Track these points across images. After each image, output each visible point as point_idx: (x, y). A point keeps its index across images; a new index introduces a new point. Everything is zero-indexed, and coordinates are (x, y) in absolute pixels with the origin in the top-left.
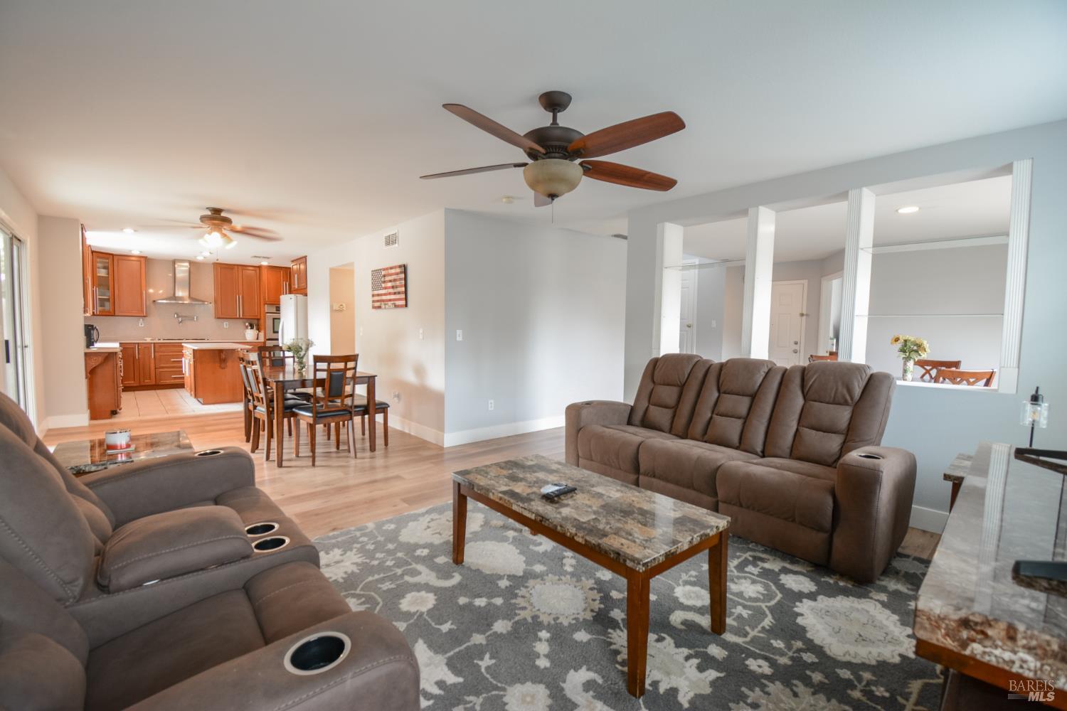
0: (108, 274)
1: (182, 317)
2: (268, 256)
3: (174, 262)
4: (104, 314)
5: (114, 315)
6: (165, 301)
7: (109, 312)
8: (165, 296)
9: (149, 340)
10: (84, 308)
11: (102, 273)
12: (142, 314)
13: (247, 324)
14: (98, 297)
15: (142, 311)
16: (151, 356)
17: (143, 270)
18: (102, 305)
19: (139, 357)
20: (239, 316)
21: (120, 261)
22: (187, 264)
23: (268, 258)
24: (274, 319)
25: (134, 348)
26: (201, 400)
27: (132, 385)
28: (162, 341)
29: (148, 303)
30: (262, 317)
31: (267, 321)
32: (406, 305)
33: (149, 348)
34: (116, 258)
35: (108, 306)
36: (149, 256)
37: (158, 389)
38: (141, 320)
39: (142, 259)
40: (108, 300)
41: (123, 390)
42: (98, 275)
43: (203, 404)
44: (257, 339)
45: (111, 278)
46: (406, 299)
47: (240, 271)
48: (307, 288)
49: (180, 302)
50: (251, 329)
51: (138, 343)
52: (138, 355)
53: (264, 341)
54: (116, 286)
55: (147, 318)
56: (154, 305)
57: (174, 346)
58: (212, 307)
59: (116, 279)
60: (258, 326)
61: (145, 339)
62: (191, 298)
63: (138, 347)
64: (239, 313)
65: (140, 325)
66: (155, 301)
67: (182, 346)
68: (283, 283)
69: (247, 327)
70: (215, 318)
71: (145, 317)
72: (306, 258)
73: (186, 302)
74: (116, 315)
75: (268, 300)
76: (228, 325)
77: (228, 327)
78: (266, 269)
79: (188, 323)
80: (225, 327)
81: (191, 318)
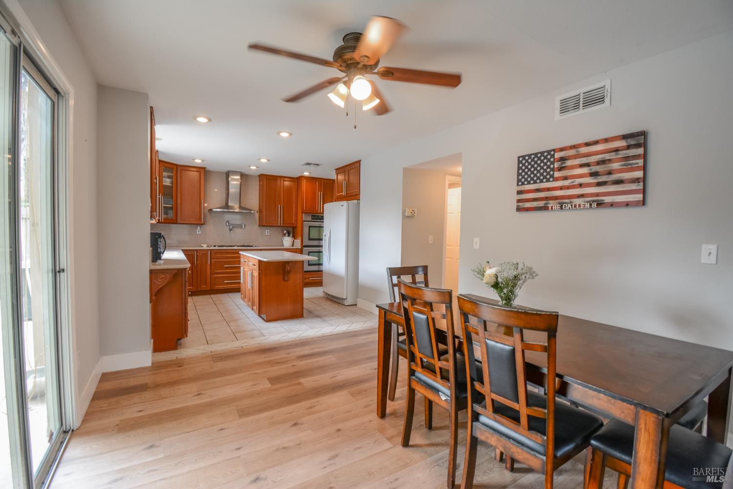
0: (172, 183)
1: (232, 225)
3: (228, 174)
4: (168, 221)
5: (176, 223)
6: (219, 210)
7: (172, 220)
8: (219, 207)
9: (205, 247)
10: (151, 212)
11: (167, 182)
12: (200, 223)
13: (285, 232)
14: (163, 205)
15: (200, 219)
16: (206, 263)
17: (202, 181)
18: (166, 213)
19: (197, 263)
20: (280, 224)
21: (183, 172)
22: (238, 177)
24: (310, 227)
25: (193, 256)
26: (264, 316)
28: (217, 248)
29: (205, 211)
30: (299, 226)
31: (304, 229)
32: (644, 202)
33: (206, 255)
34: (179, 169)
35: (171, 215)
36: (208, 168)
37: (213, 294)
38: (199, 227)
39: (202, 170)
40: (171, 208)
42: (164, 184)
43: (267, 321)
44: (293, 245)
45: (174, 188)
46: (644, 191)
47: (282, 181)
48: (359, 194)
49: (231, 211)
50: (288, 236)
51: (197, 250)
52: (197, 261)
53: (300, 248)
54: (179, 195)
55: (203, 226)
56: (210, 213)
57: (228, 253)
58: (257, 215)
59: (179, 188)
60: (294, 233)
61: (202, 245)
62: (240, 207)
63: (197, 253)
64: (280, 221)
65: (197, 233)
66: (211, 210)
67: (240, 254)
68: (318, 193)
69: (284, 235)
70: (259, 226)
71: (202, 224)
72: (358, 163)
73: (236, 211)
74: (178, 223)
75: (305, 209)
76: (269, 232)
77: (269, 234)
78: (305, 179)
79: (237, 231)
80: (266, 234)
81: (240, 226)
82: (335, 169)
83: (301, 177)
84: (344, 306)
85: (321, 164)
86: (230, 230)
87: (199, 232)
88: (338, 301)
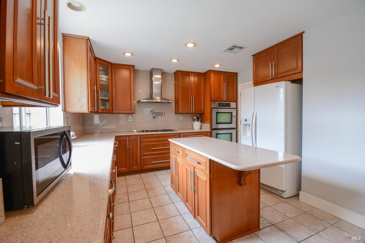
0: (108, 79)
1: (155, 113)
2: (241, 46)
3: (151, 73)
4: (105, 112)
5: (112, 113)
6: (145, 101)
7: (109, 110)
8: (145, 98)
9: (135, 133)
11: (104, 78)
12: (131, 112)
13: (195, 117)
14: (101, 98)
15: (131, 109)
16: (137, 147)
17: (132, 80)
18: (103, 105)
19: (129, 147)
20: (192, 111)
21: (116, 70)
23: (242, 48)
24: (217, 113)
25: (126, 141)
26: (217, 237)
27: (124, 171)
28: (145, 133)
29: (135, 103)
30: (207, 112)
31: (212, 115)
33: (136, 140)
34: (113, 66)
35: (108, 106)
36: (136, 66)
37: (142, 173)
38: (130, 116)
39: (131, 68)
40: (108, 100)
41: (118, 176)
42: (101, 79)
44: (201, 128)
45: (110, 86)
47: (193, 76)
48: (302, 72)
49: (155, 101)
50: (197, 121)
51: (129, 136)
52: (129, 146)
53: (210, 131)
54: (114, 89)
55: (134, 115)
56: (138, 104)
57: (153, 137)
58: (173, 105)
59: (113, 84)
60: (202, 118)
61: (133, 130)
62: (162, 98)
63: (129, 138)
64: (193, 109)
65: (129, 121)
66: (139, 101)
67: (170, 141)
68: (223, 84)
69: (194, 120)
70: (175, 113)
71: (133, 113)
72: (300, 36)
73: (158, 101)
74: (113, 113)
75: (213, 98)
76: (182, 118)
77: (182, 120)
78: (213, 73)
79: (159, 118)
80: (181, 120)
81: (161, 114)
82: (252, 56)
83: (210, 71)
84: (283, 199)
85: (247, 47)
86: (154, 117)
87: (130, 120)
88: (273, 191)
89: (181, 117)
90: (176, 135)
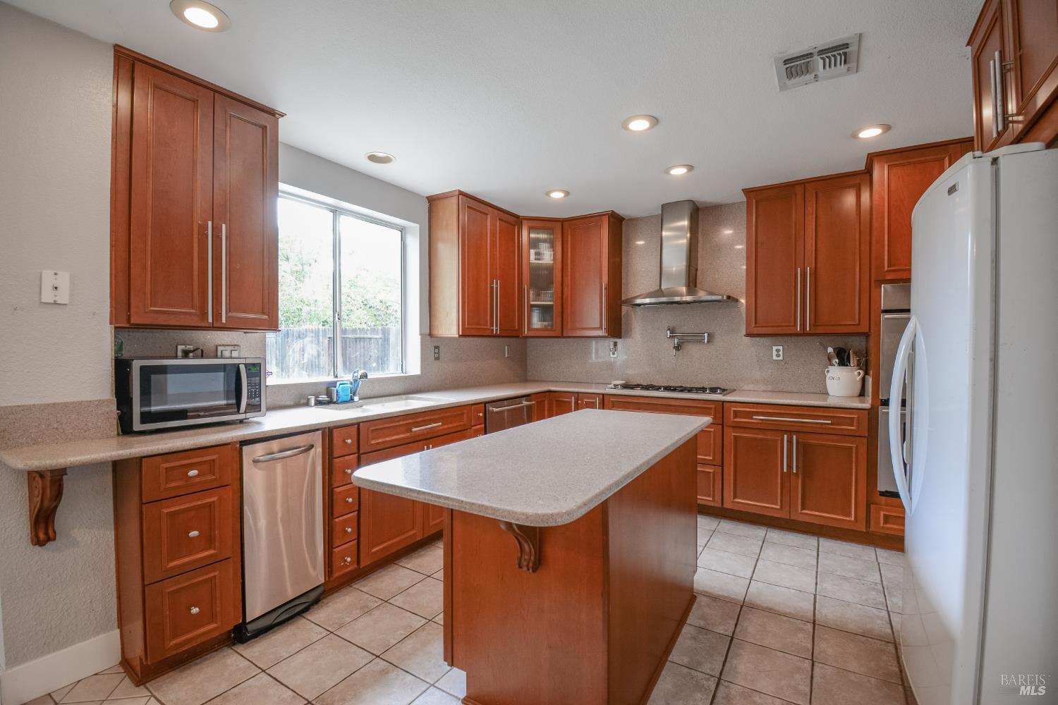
0: (552, 259)
1: (681, 335)
6: (647, 300)
7: (552, 329)
14: (533, 303)
15: (601, 324)
20: (804, 327)
21: (572, 231)
30: (874, 328)
31: (882, 339)
34: (565, 227)
39: (604, 219)
45: (556, 273)
47: (811, 196)
53: (870, 406)
54: (566, 279)
63: (577, 400)
69: (830, 361)
70: (747, 335)
74: (564, 335)
75: (886, 269)
76: (781, 353)
77: (781, 358)
78: (887, 163)
79: (693, 350)
80: (775, 358)
81: (697, 338)
86: (676, 349)
87: (613, 353)
89: (777, 351)
90: (710, 408)
